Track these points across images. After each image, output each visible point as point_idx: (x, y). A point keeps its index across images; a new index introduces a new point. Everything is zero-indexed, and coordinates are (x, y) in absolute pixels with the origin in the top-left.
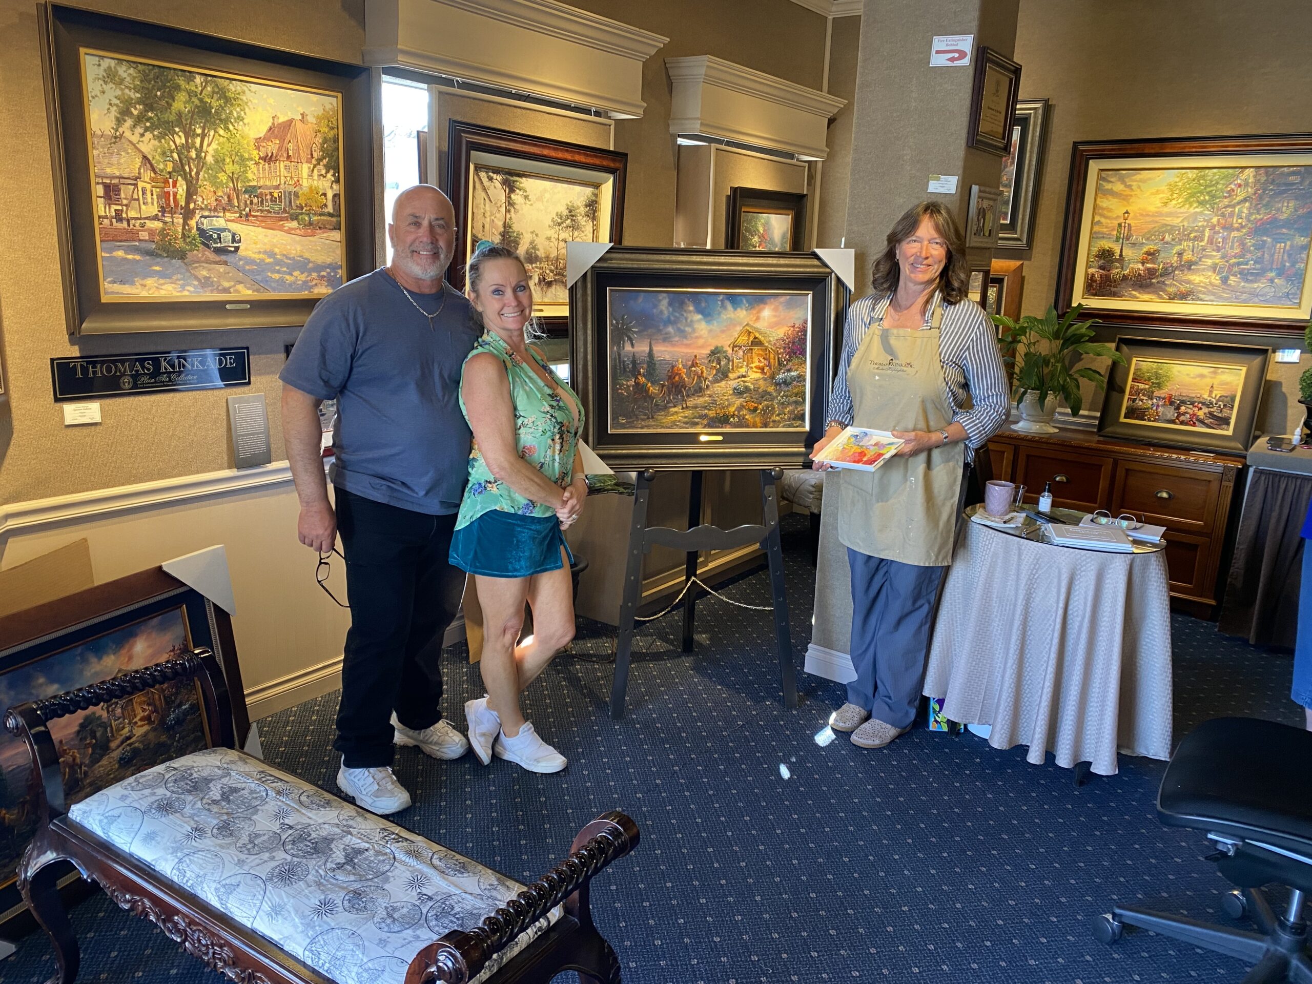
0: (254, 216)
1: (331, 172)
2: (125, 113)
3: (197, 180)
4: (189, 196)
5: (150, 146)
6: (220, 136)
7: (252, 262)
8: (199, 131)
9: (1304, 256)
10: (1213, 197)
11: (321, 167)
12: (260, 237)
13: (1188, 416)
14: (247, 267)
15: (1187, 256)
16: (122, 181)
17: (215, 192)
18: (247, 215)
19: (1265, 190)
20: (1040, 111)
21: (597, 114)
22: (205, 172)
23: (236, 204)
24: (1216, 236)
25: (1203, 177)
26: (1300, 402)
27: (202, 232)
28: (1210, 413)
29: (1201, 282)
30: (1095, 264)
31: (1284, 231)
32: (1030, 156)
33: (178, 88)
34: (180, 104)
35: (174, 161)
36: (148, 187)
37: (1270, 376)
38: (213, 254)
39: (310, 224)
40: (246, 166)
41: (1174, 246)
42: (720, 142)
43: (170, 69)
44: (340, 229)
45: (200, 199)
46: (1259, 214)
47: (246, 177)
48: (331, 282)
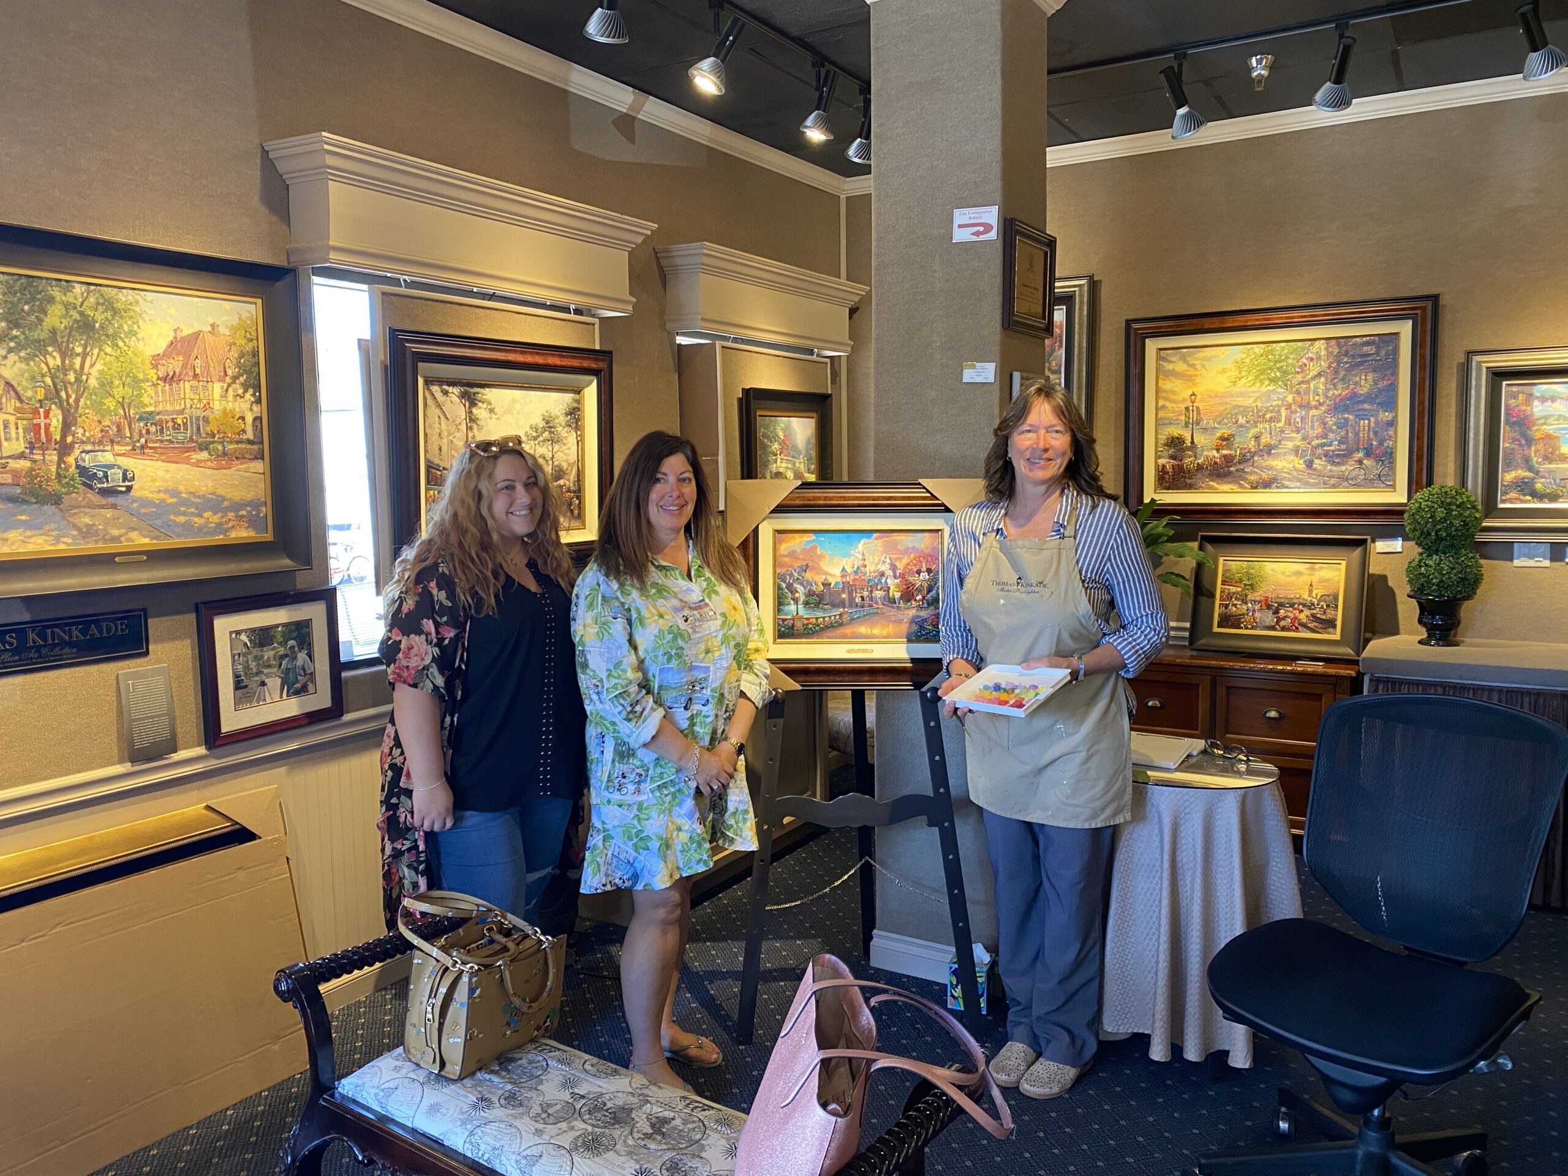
0: (151, 448)
1: (251, 391)
3: (77, 407)
4: (66, 427)
5: (15, 369)
6: (106, 354)
7: (149, 503)
8: (79, 350)
9: (1391, 433)
10: (1285, 373)
11: (238, 386)
12: (160, 473)
13: (1289, 620)
14: (143, 510)
15: (1265, 439)
17: (100, 422)
18: (142, 447)
19: (1339, 363)
20: (1086, 288)
21: (578, 312)
22: (87, 399)
23: (128, 435)
24: (1293, 416)
25: (1272, 352)
26: (1409, 596)
27: (83, 471)
28: (1313, 615)
29: (1284, 467)
30: (1165, 453)
31: (1366, 406)
32: (1080, 338)
33: (51, 300)
34: (55, 318)
35: (46, 387)
36: (12, 419)
37: (1374, 569)
38: (98, 496)
39: (225, 454)
40: (140, 388)
41: (1249, 429)
42: (726, 339)
43: (41, 278)
44: (263, 458)
45: (80, 431)
46: (1336, 389)
47: (142, 402)
48: (253, 522)
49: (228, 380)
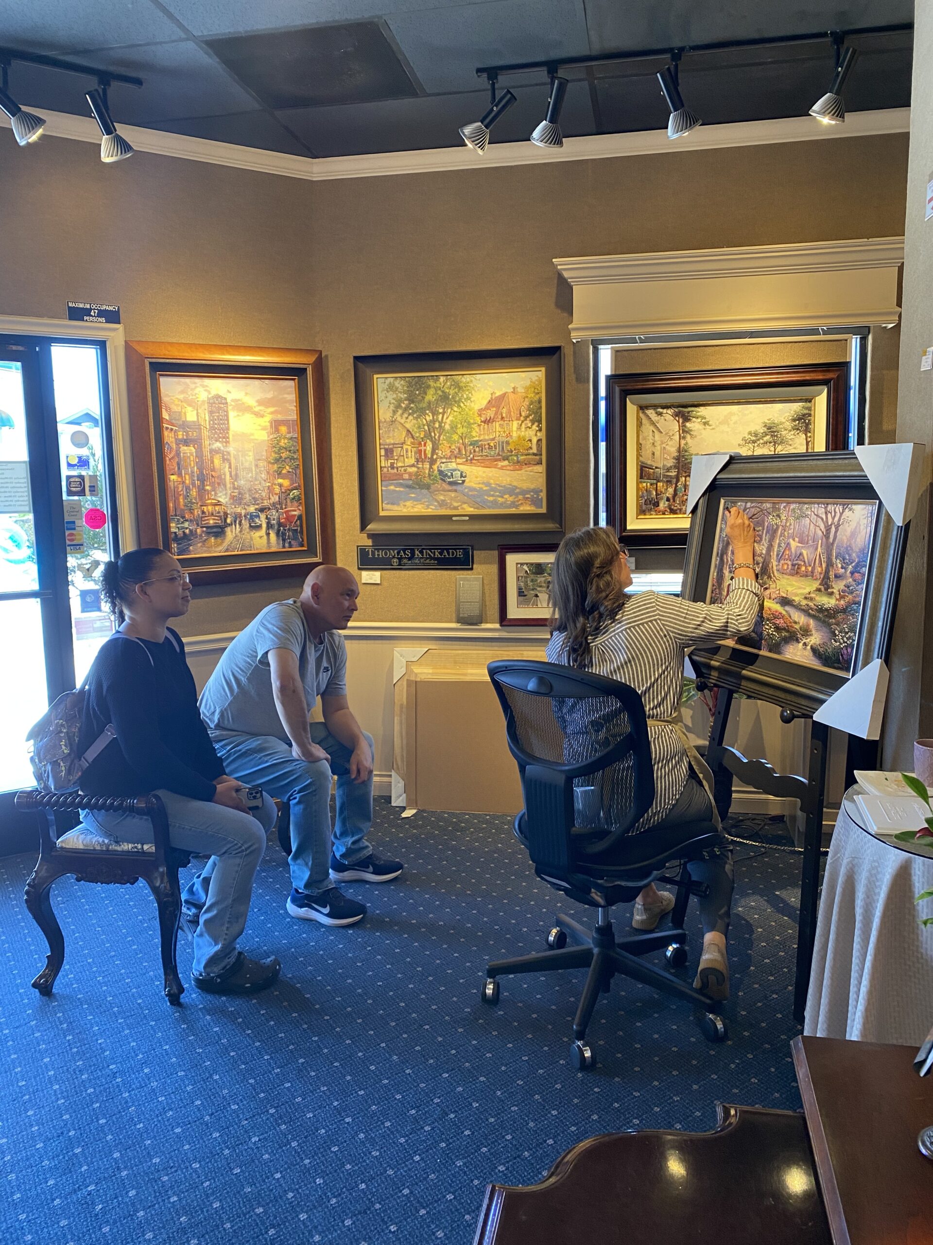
0: (476, 460)
1: (536, 424)
2: (398, 407)
3: (439, 440)
4: (434, 451)
5: (412, 424)
6: (455, 411)
7: (474, 489)
8: (441, 411)
11: (528, 422)
12: (480, 473)
14: (470, 493)
16: (395, 446)
18: (471, 460)
22: (444, 435)
23: (464, 453)
27: (441, 472)
33: (429, 387)
34: (430, 396)
35: (425, 431)
36: (409, 448)
38: (448, 485)
39: (518, 462)
40: (471, 428)
43: (425, 376)
44: (541, 464)
45: (440, 452)
47: (471, 435)
48: (536, 502)
49: (522, 418)
